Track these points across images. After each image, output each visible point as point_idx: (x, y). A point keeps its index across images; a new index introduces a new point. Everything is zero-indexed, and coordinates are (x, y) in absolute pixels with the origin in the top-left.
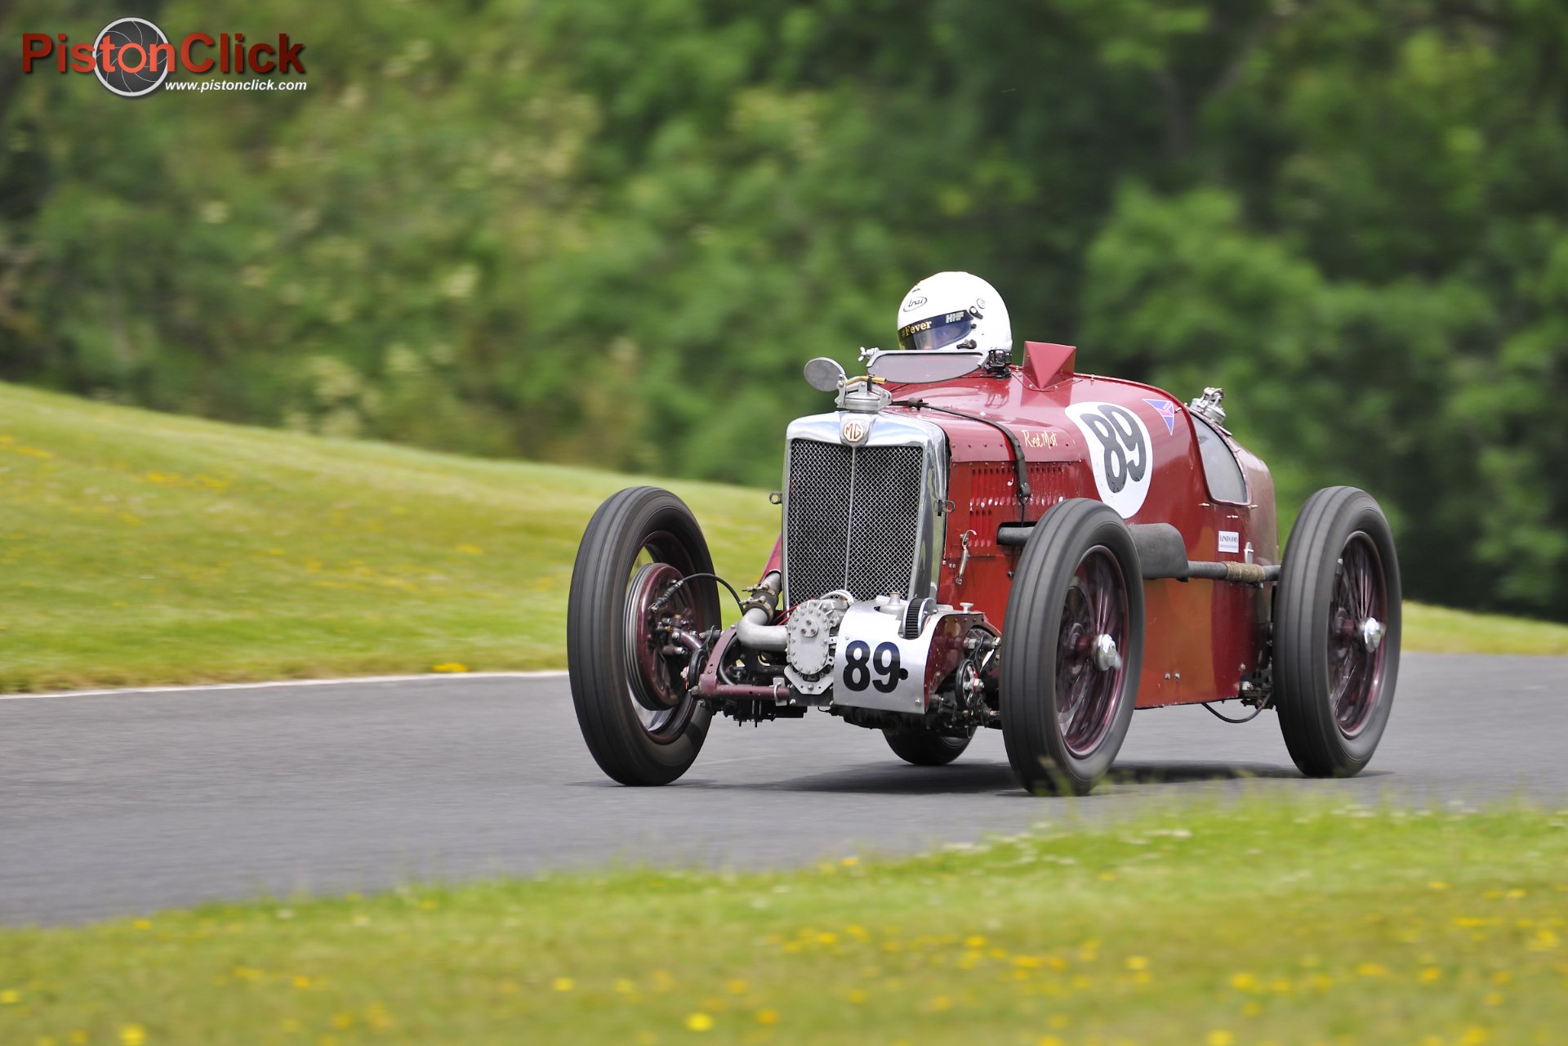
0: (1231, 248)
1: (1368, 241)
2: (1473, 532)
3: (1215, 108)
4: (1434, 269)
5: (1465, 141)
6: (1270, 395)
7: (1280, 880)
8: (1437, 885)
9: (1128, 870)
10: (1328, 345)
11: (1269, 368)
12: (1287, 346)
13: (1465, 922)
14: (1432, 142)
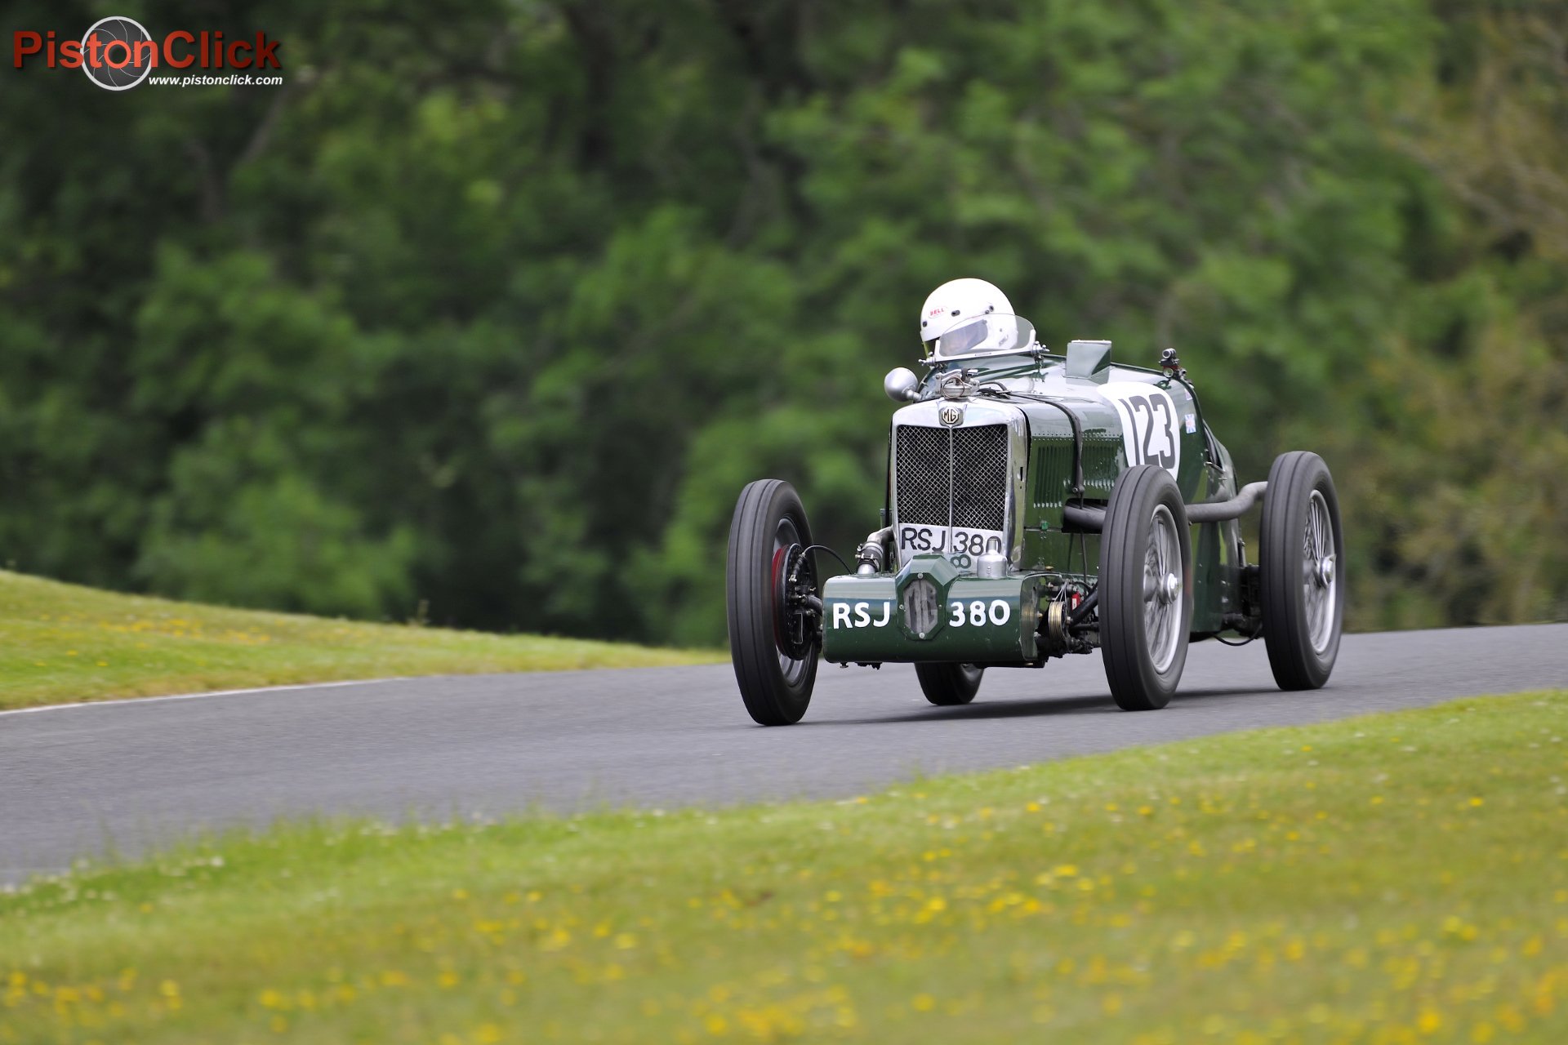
0: (268, 303)
1: (395, 290)
2: (520, 557)
3: (248, 173)
4: (463, 310)
5: (486, 192)
6: (317, 439)
7: (311, 899)
8: (459, 894)
9: (168, 901)
10: (367, 388)
11: (312, 414)
12: (328, 392)
13: (486, 927)
14: (454, 191)
